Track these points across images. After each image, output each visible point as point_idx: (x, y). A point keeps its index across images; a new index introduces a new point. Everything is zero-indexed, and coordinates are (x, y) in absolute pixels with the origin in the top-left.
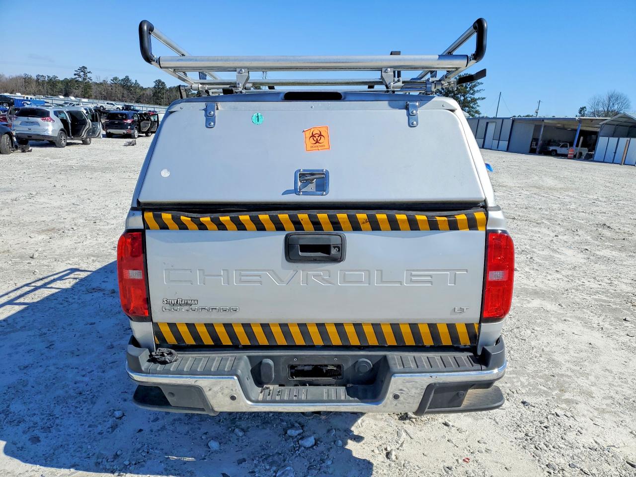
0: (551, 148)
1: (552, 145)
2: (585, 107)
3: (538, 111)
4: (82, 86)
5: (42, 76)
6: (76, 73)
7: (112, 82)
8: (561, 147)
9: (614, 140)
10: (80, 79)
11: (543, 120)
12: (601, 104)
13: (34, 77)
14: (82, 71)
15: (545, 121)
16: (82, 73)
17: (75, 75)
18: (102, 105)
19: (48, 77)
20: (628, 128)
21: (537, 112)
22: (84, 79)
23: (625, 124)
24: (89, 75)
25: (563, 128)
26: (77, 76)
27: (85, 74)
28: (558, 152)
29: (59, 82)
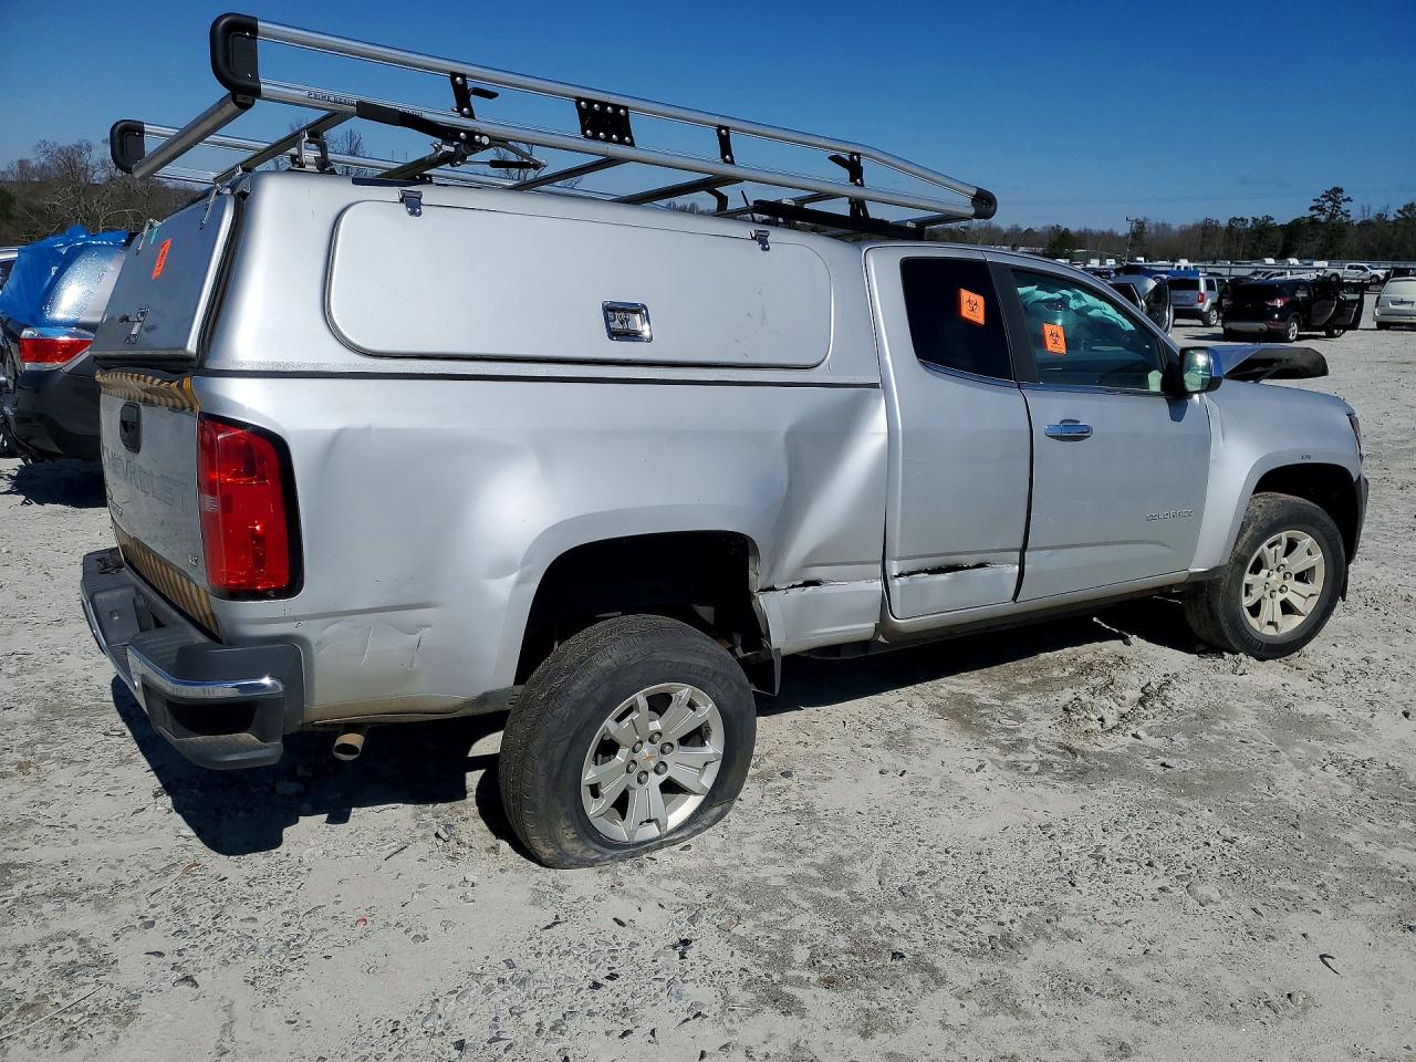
4: (1322, 232)
5: (1242, 219)
6: (1315, 204)
7: (1400, 215)
10: (1323, 218)
13: (1224, 223)
14: (1331, 199)
16: (1329, 203)
17: (1312, 209)
18: (1336, 271)
19: (1255, 220)
22: (1332, 216)
24: (1344, 206)
26: (1315, 212)
27: (1336, 203)
29: (1274, 228)
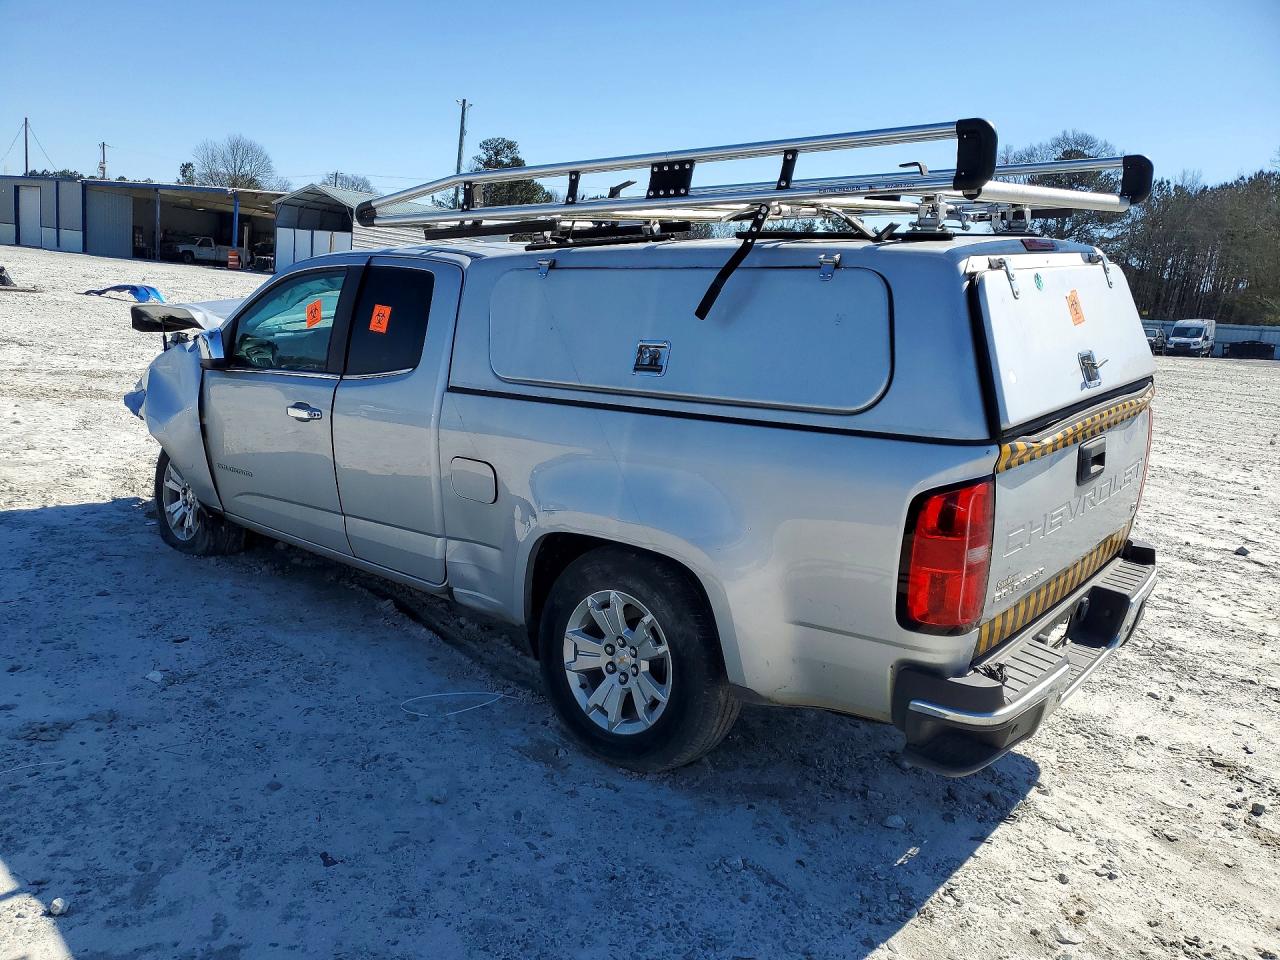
0: (181, 248)
1: (181, 242)
2: (191, 165)
3: (106, 165)
8: (200, 245)
9: (304, 235)
11: (156, 190)
12: (219, 161)
15: (161, 191)
20: (319, 212)
21: (103, 169)
23: (313, 205)
25: (190, 208)
28: (196, 256)
